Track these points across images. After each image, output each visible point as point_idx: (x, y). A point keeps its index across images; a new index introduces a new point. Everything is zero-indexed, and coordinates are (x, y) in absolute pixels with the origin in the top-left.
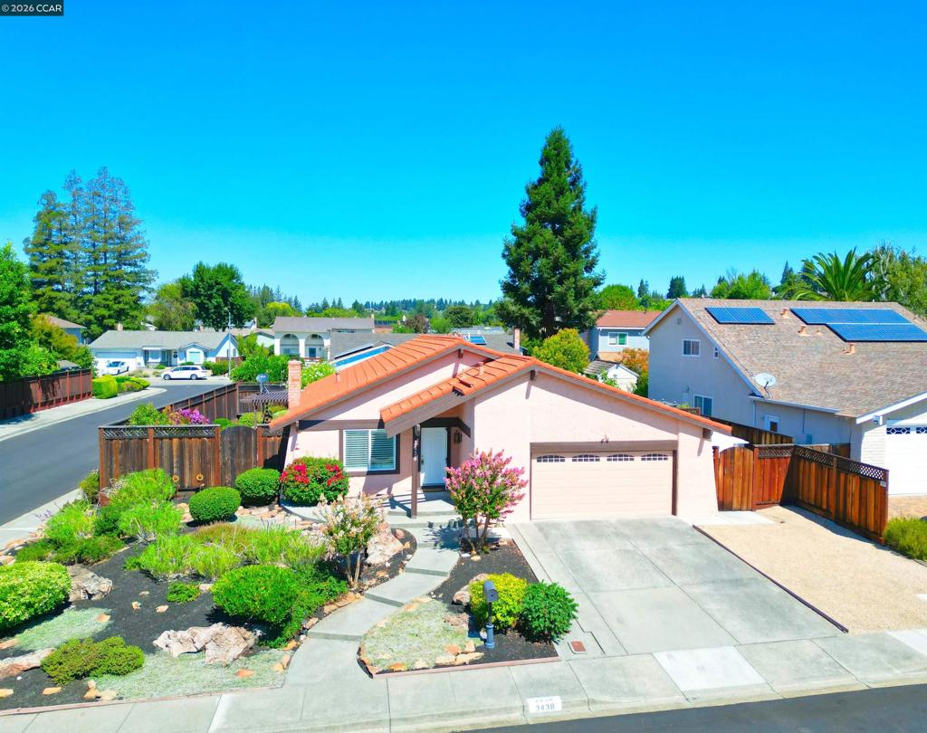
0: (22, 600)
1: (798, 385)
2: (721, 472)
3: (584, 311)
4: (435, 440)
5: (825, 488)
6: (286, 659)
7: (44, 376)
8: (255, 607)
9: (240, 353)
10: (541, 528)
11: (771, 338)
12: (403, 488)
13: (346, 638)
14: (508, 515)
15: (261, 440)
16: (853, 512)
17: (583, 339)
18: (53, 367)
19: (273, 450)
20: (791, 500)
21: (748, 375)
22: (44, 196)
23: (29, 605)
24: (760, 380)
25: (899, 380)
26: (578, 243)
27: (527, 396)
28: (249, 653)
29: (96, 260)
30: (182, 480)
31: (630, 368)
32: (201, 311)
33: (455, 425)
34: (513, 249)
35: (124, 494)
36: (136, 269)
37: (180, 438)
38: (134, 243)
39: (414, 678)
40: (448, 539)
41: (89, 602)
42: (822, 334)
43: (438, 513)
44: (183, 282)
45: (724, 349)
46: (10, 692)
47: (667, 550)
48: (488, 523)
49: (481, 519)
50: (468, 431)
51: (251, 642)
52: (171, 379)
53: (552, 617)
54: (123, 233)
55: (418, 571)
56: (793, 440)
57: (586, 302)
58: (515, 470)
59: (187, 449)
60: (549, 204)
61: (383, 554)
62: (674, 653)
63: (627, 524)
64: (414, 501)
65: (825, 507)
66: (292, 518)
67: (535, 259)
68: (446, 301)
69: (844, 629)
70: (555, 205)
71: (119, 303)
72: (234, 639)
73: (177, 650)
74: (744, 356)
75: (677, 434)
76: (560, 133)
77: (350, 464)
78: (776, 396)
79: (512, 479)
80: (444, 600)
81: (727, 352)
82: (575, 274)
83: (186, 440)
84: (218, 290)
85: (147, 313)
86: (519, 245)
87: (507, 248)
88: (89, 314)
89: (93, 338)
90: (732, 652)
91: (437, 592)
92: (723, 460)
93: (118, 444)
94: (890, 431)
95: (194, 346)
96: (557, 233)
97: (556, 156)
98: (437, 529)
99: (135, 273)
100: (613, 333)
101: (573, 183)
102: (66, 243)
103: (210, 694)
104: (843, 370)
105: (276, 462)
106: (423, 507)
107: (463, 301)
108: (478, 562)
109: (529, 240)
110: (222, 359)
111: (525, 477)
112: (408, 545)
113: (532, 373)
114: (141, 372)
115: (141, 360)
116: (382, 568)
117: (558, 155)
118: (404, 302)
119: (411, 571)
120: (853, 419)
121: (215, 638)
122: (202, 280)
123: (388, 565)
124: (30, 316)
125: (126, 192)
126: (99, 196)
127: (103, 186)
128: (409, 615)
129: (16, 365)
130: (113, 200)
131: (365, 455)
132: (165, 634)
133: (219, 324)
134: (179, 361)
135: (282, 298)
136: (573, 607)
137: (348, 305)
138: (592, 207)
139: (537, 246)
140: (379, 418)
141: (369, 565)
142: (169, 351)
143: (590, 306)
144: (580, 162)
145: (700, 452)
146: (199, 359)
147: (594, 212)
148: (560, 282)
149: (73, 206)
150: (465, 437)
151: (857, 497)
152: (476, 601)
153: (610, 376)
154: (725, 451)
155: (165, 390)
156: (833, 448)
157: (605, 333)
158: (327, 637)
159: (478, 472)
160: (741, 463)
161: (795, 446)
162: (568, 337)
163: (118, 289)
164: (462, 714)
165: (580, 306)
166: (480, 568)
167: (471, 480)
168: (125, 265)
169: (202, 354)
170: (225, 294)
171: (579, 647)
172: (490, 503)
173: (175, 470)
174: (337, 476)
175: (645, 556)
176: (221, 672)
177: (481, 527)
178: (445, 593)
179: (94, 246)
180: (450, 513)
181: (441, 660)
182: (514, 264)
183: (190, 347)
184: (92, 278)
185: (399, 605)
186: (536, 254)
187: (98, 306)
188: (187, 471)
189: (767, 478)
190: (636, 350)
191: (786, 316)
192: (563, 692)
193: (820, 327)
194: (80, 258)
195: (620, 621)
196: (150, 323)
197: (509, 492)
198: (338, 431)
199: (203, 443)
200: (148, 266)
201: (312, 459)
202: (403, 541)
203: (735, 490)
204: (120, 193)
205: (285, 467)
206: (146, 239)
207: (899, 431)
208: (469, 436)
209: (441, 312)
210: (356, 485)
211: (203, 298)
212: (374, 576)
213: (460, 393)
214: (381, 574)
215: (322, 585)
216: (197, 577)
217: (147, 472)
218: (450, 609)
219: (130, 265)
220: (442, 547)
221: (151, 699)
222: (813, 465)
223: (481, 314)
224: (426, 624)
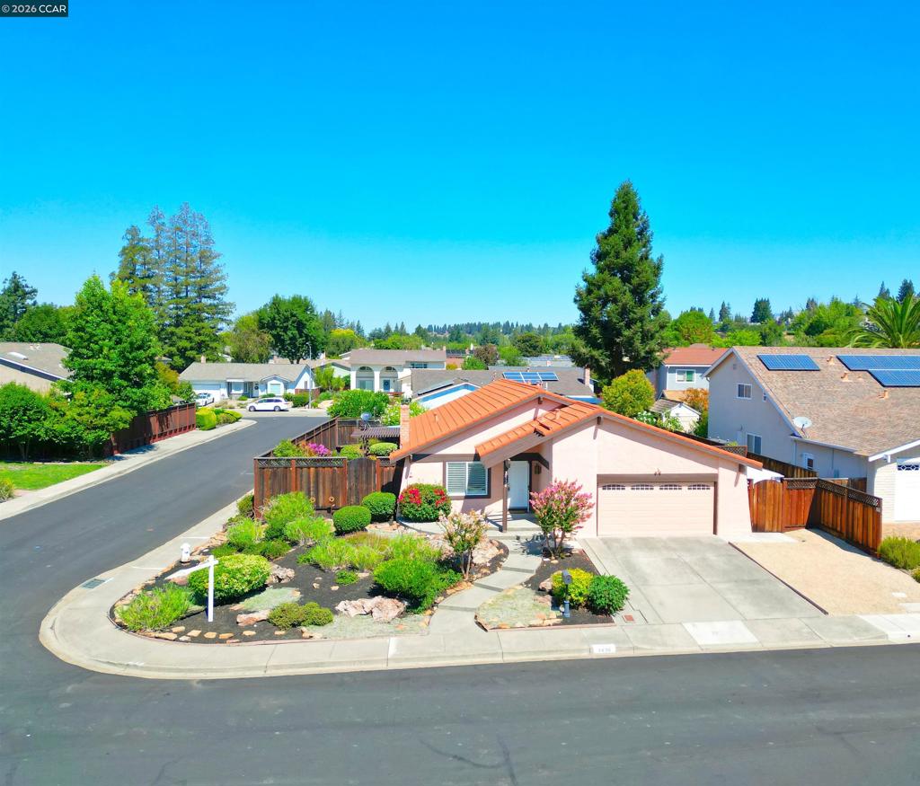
0: (245, 578)
1: (832, 427)
2: (755, 500)
3: (651, 352)
4: (520, 471)
5: (839, 514)
6: (427, 620)
7: (161, 411)
8: (405, 585)
9: (317, 384)
10: (606, 542)
11: (815, 384)
12: (495, 509)
13: (466, 609)
14: (578, 530)
15: (379, 470)
16: (859, 532)
17: (649, 378)
18: (168, 401)
19: (389, 478)
20: (814, 524)
21: (790, 419)
22: (128, 232)
23: (249, 582)
24: (798, 422)
25: (914, 424)
26: (645, 290)
27: (595, 437)
28: (401, 615)
29: (178, 293)
30: (317, 503)
31: (693, 407)
32: (276, 343)
33: (536, 460)
34: (585, 295)
35: (276, 512)
36: (215, 302)
37: (316, 468)
38: (214, 276)
39: (515, 633)
40: (532, 548)
41: (279, 583)
42: (864, 380)
43: (523, 529)
44: (260, 316)
45: (771, 394)
46: (254, 633)
47: (704, 559)
48: (563, 536)
49: (559, 533)
50: (547, 465)
51: (402, 609)
52: (256, 411)
53: (611, 598)
54: (203, 267)
55: (511, 569)
56: (818, 474)
57: (653, 344)
58: (585, 495)
59: (321, 477)
60: (617, 255)
61: (484, 556)
62: (696, 623)
63: (675, 540)
64: (505, 520)
65: (839, 529)
66: (409, 531)
67: (604, 305)
68: (512, 324)
69: (826, 613)
70: (624, 254)
71: (200, 335)
72: (391, 607)
73: (353, 612)
74: (788, 400)
75: (717, 468)
76: (628, 187)
77: (450, 490)
78: (810, 437)
79: (582, 502)
80: (532, 588)
81: (773, 397)
82: (641, 319)
83: (321, 469)
84: (293, 322)
85: (225, 344)
86: (589, 292)
87: (579, 294)
88: (171, 345)
89: (180, 370)
90: (739, 624)
91: (527, 583)
92: (756, 490)
93: (268, 472)
94: (900, 468)
95: (275, 378)
96: (625, 280)
97: (625, 208)
98: (523, 541)
99: (214, 305)
100: (680, 371)
101: (641, 233)
102: (149, 277)
103: (382, 637)
104: (872, 414)
105: (393, 486)
106: (511, 524)
107: (531, 325)
108: (557, 564)
109: (599, 288)
110: (301, 391)
111: (592, 501)
112: (502, 551)
113: (599, 419)
114: (226, 403)
115: (224, 391)
116: (485, 567)
117: (626, 208)
118: (468, 325)
119: (506, 569)
120: (867, 458)
121: (378, 606)
122: (278, 313)
123: (488, 565)
124: (156, 358)
125: (206, 227)
126: (181, 231)
127: (185, 222)
128: (508, 597)
129: (146, 402)
130: (195, 235)
131: (464, 484)
132: (342, 603)
133: (293, 354)
134: (261, 393)
135: (345, 322)
136: (626, 592)
137: (411, 330)
138: (659, 255)
139: (606, 294)
140: (474, 453)
141: (475, 565)
142: (251, 383)
143: (657, 347)
144: (648, 213)
145: (736, 483)
146: (279, 390)
147: (660, 260)
148: (628, 326)
149: (157, 241)
150: (544, 468)
151: (861, 522)
152: (557, 585)
153: (673, 414)
154: (758, 483)
155: (255, 422)
156: (852, 482)
157: (672, 370)
158: (452, 608)
159: (556, 495)
160: (772, 493)
161: (819, 480)
162: (634, 378)
163: (198, 321)
164: (549, 652)
165: (647, 348)
166: (557, 567)
167: (551, 502)
168: (205, 297)
169: (282, 385)
170: (300, 326)
171: (630, 618)
172: (566, 520)
173: (312, 493)
174: (443, 499)
175: (686, 563)
176: (386, 627)
177: (558, 540)
178: (534, 584)
179: (176, 280)
180: (533, 529)
181: (532, 623)
182: (585, 309)
183: (271, 379)
184: (174, 311)
185: (499, 590)
186: (605, 300)
187: (180, 338)
188: (321, 494)
189: (795, 505)
190: (699, 390)
191: (831, 363)
192: (616, 642)
193: (861, 373)
194: (163, 292)
195: (661, 604)
196: (228, 354)
197: (580, 512)
198: (441, 464)
199: (334, 472)
200: (227, 298)
201: (421, 486)
202: (499, 548)
203: (767, 514)
204: (201, 228)
205: (401, 491)
206: (224, 273)
207: (909, 467)
208: (548, 468)
209: (507, 336)
210: (456, 506)
211: (278, 329)
212: (479, 572)
213: (541, 435)
214: (484, 571)
215: (444, 576)
216: (353, 568)
217: (292, 494)
218: (537, 594)
219: (209, 297)
220: (528, 554)
221: (345, 638)
222: (831, 494)
223: (550, 338)
224: (520, 602)
